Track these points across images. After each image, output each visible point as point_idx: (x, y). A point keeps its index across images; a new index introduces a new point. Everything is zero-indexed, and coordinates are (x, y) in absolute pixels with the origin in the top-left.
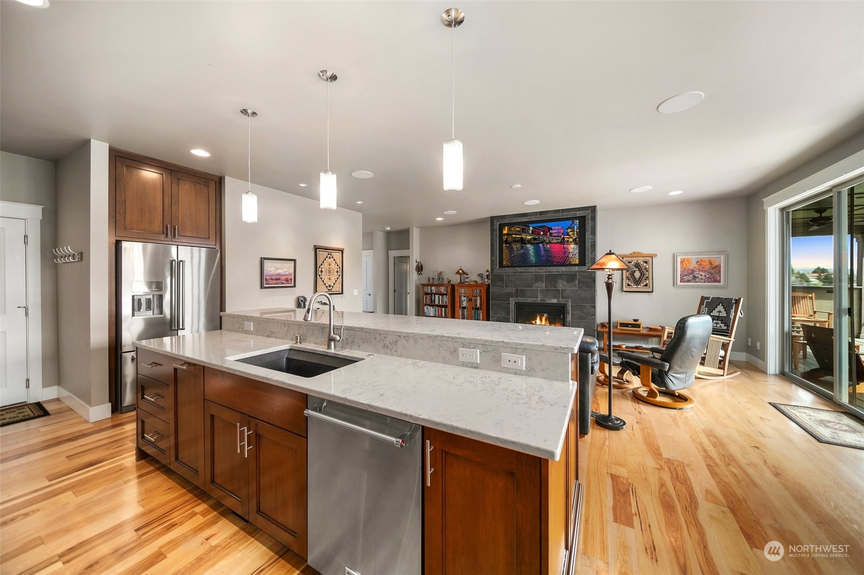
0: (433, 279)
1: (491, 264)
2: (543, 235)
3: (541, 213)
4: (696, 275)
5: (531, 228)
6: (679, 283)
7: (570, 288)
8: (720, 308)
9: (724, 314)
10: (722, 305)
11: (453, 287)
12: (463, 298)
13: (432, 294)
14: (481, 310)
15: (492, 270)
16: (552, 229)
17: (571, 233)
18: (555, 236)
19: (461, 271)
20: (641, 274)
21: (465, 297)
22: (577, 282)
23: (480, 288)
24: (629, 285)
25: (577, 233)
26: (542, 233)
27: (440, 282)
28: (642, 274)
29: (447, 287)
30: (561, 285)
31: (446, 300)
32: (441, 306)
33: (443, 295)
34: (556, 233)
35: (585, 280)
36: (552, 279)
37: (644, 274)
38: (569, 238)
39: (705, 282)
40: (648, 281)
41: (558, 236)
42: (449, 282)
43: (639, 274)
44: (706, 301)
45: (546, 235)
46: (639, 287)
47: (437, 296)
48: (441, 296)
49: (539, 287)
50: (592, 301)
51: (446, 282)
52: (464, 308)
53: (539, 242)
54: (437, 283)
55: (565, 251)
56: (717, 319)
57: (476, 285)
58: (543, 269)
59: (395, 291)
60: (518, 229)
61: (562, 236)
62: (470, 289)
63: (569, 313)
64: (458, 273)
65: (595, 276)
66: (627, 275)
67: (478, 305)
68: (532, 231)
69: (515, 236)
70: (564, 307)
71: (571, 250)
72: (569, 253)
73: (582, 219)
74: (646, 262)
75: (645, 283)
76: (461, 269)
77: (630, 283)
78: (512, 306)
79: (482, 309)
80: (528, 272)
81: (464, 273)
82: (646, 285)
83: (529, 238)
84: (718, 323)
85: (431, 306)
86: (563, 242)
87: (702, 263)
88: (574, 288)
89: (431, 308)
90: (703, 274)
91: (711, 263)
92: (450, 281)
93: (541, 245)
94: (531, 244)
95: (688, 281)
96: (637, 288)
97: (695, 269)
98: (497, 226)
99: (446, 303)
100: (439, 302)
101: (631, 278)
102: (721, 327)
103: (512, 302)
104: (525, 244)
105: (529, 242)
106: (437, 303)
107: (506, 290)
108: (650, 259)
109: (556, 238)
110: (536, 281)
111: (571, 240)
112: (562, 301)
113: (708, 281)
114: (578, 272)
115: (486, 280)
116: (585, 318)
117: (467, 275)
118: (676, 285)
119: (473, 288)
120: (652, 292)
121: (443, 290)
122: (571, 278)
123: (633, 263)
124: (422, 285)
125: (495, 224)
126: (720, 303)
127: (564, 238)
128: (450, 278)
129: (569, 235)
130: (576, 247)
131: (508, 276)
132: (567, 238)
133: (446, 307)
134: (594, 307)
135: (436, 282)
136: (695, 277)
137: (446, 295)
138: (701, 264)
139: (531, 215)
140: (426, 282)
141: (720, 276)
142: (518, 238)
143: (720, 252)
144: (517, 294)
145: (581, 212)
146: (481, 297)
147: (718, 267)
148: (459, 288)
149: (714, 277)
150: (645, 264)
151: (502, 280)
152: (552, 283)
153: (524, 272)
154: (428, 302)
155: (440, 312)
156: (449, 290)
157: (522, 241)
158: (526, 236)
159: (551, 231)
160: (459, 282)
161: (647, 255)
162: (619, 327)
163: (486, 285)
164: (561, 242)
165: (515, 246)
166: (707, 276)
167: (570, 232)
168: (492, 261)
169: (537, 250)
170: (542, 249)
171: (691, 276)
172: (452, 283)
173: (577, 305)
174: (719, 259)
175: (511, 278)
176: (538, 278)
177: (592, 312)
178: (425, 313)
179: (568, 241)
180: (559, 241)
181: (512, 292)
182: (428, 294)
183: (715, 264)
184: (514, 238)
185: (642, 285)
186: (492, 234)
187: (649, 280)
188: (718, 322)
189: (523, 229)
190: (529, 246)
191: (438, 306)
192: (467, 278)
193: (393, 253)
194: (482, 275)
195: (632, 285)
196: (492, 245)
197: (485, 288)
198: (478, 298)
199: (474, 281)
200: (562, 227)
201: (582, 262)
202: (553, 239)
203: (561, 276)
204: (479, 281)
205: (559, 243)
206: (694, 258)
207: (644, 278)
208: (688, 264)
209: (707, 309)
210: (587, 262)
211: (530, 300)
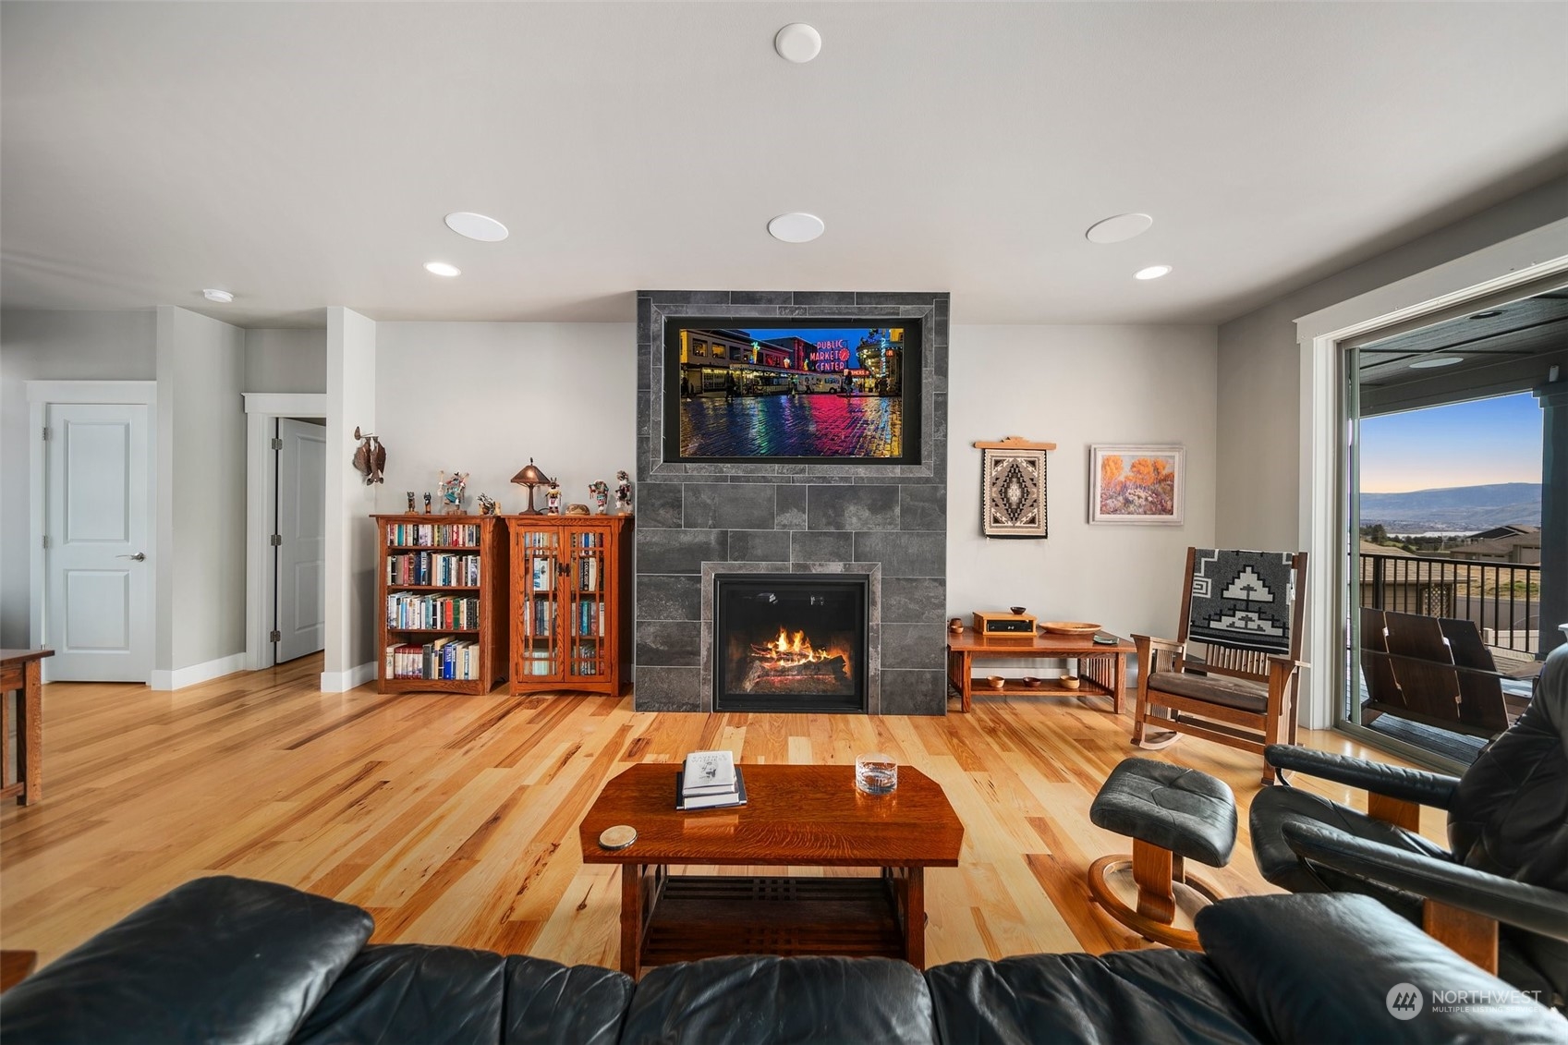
0: (428, 497)
1: (639, 448)
2: (790, 368)
3: (801, 297)
4: (1131, 498)
5: (756, 347)
6: (1098, 515)
7: (879, 529)
8: (1248, 578)
9: (1261, 594)
10: (1253, 572)
11: (501, 525)
12: (538, 564)
13: (418, 552)
14: (602, 598)
15: (642, 470)
16: (814, 350)
17: (869, 362)
18: (823, 372)
19: (531, 474)
20: (1023, 493)
21: (545, 558)
22: (898, 510)
23: (599, 530)
24: (996, 520)
25: (887, 362)
26: (787, 361)
27: (452, 509)
28: (1025, 493)
29: (478, 526)
30: (855, 518)
31: (475, 571)
32: (458, 594)
33: (462, 553)
34: (825, 361)
35: (921, 504)
36: (830, 501)
37: (1028, 493)
38: (864, 377)
39: (1145, 513)
40: (1036, 510)
41: (834, 372)
42: (489, 508)
43: (1018, 493)
44: (1203, 560)
45: (799, 367)
46: (1018, 524)
47: (439, 560)
48: (454, 560)
49: (790, 526)
50: (936, 566)
51: (475, 509)
52: (541, 597)
53: (779, 388)
54: (444, 513)
55: (854, 419)
56: (1243, 607)
57: (584, 519)
58: (802, 471)
59: (276, 541)
60: (718, 350)
61: (846, 371)
62: (564, 534)
63: (874, 603)
64: (520, 478)
65: (946, 494)
66: (994, 495)
67: (592, 587)
68: (759, 354)
69: (709, 371)
70: (863, 584)
71: (870, 415)
72: (866, 422)
73: (913, 328)
74: (1033, 463)
75: (1030, 515)
76: (531, 467)
77: (998, 515)
78: (707, 588)
79: (607, 597)
80: (756, 480)
81: (543, 480)
82: (1032, 521)
83: (751, 376)
84: (1247, 619)
85: (416, 592)
86: (846, 390)
87: (1142, 468)
88: (889, 529)
89: (416, 601)
90: (1143, 494)
91: (1156, 469)
92: (493, 505)
93: (784, 399)
94: (756, 396)
95: (1115, 511)
96: (1014, 527)
97: (1128, 483)
98: (658, 325)
99: (474, 581)
100: (447, 579)
101: (1000, 503)
102: (1260, 628)
103: (709, 571)
104: (739, 395)
105: (751, 390)
106: (438, 581)
107: (689, 537)
108: (1040, 455)
109: (827, 376)
110: (783, 508)
111: (870, 382)
112: (857, 568)
113: (1151, 510)
114: (902, 480)
115: (618, 504)
116: (918, 616)
117: (554, 486)
118: (1093, 520)
119: (574, 530)
120: (1046, 537)
121: (463, 536)
122: (882, 498)
123: (1005, 464)
124: (378, 517)
125: (653, 316)
126: (1245, 566)
127: (849, 378)
128: (492, 496)
129: (866, 369)
130: (884, 405)
131: (696, 490)
132: (860, 376)
133: (473, 594)
134: (943, 583)
135: (438, 509)
136: (1127, 502)
137: (476, 553)
138: (1139, 472)
139: (770, 301)
140: (400, 509)
141: (1172, 499)
142: (718, 376)
143: (1174, 445)
144: (725, 548)
145: (910, 306)
146: (601, 560)
147: (1170, 477)
148: (522, 530)
149: (1161, 502)
150: (1030, 469)
151: (676, 504)
152: (830, 512)
153: (747, 480)
154: (404, 578)
155: (450, 613)
156: (487, 537)
157: (731, 388)
158: (742, 370)
159: (812, 356)
160: (524, 507)
161: (1037, 444)
162: (985, 632)
163: (620, 519)
164: (842, 389)
165: (707, 404)
166: (1150, 499)
167: (868, 357)
168: (642, 441)
169: (773, 413)
170: (787, 412)
171: (1121, 498)
172: (498, 512)
173: (898, 579)
174: (1171, 461)
175: (704, 497)
176: (788, 498)
177: (936, 598)
178: (389, 620)
179: (862, 387)
180: (836, 386)
181: (708, 544)
182: (404, 551)
183: (1165, 472)
184: (708, 377)
185: (1024, 519)
186: (643, 349)
187: (1038, 506)
188: (1250, 615)
189: (731, 348)
190: (749, 402)
191: (445, 592)
192: (554, 497)
193: (266, 407)
194: (606, 489)
195: (1004, 519)
196: (643, 386)
197: (616, 528)
198: (593, 562)
199: (577, 507)
200: (846, 345)
201: (912, 454)
202: (819, 380)
203: (853, 492)
204: (595, 507)
205: (836, 392)
206: (1127, 457)
207: (1029, 502)
208: (1115, 471)
209: (1210, 581)
210: (924, 452)
211: (763, 568)
